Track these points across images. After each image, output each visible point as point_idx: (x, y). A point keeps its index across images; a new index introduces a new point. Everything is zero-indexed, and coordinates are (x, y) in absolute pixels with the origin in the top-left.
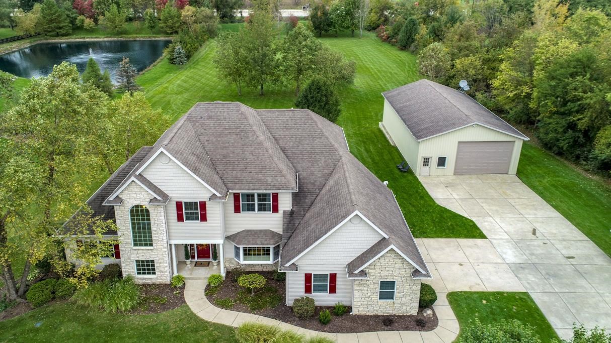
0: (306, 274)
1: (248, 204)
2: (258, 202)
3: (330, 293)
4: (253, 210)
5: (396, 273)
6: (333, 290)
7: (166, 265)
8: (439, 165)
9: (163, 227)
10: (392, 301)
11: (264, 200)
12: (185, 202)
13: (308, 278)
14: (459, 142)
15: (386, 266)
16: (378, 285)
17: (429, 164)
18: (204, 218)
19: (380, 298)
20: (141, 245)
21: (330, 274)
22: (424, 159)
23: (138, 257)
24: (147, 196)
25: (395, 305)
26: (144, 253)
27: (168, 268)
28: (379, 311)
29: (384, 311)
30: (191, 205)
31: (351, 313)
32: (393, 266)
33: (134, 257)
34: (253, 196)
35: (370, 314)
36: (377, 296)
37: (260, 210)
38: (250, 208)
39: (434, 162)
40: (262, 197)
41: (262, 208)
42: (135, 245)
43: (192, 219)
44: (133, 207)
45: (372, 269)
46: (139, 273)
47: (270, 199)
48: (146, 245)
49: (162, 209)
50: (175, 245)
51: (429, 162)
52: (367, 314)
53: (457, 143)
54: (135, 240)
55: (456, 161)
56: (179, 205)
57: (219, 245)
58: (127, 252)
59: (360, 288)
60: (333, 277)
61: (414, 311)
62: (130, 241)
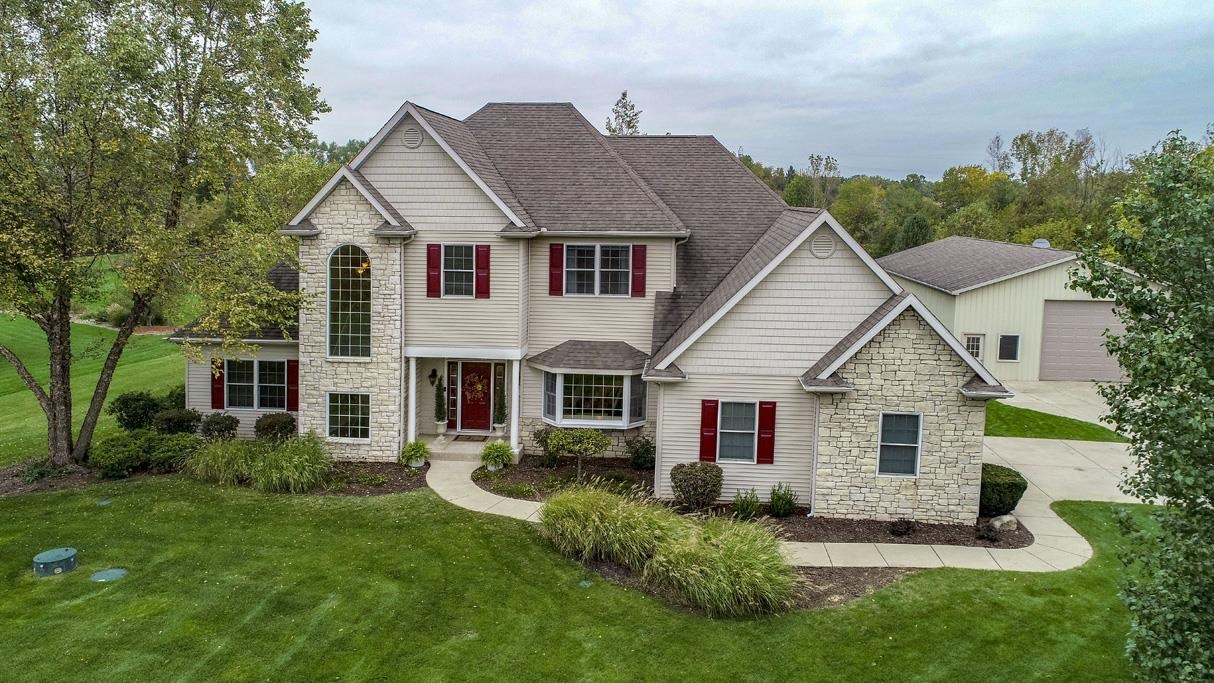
0: (704, 402)
1: (578, 272)
2: (602, 268)
3: (759, 462)
4: (591, 290)
5: (922, 389)
6: (766, 454)
7: (392, 408)
8: (1002, 356)
9: (396, 305)
10: (912, 477)
11: (615, 264)
12: (446, 247)
13: (709, 410)
14: (1046, 301)
15: (896, 368)
16: (877, 426)
17: (981, 351)
18: (483, 291)
19: (882, 470)
20: (344, 352)
21: (761, 403)
22: (969, 339)
23: (335, 384)
24: (369, 221)
25: (920, 492)
26: (348, 376)
27: (395, 418)
28: (880, 510)
29: (891, 510)
30: (458, 253)
31: (809, 515)
32: (914, 368)
33: (329, 386)
34: (591, 251)
35: (856, 517)
36: (872, 461)
37: (604, 291)
38: (583, 285)
39: (991, 348)
40: (612, 256)
41: (612, 285)
42: (333, 351)
43: (459, 292)
44: (336, 253)
45: (861, 376)
46: (333, 432)
47: (627, 261)
48: (355, 353)
49: (397, 256)
50: (418, 359)
51: (981, 347)
52: (849, 517)
53: (1041, 305)
54: (333, 340)
55: (1042, 349)
56: (433, 251)
57: (510, 362)
58: (313, 369)
59: (833, 433)
60: (768, 411)
61: (969, 515)
62: (323, 339)
